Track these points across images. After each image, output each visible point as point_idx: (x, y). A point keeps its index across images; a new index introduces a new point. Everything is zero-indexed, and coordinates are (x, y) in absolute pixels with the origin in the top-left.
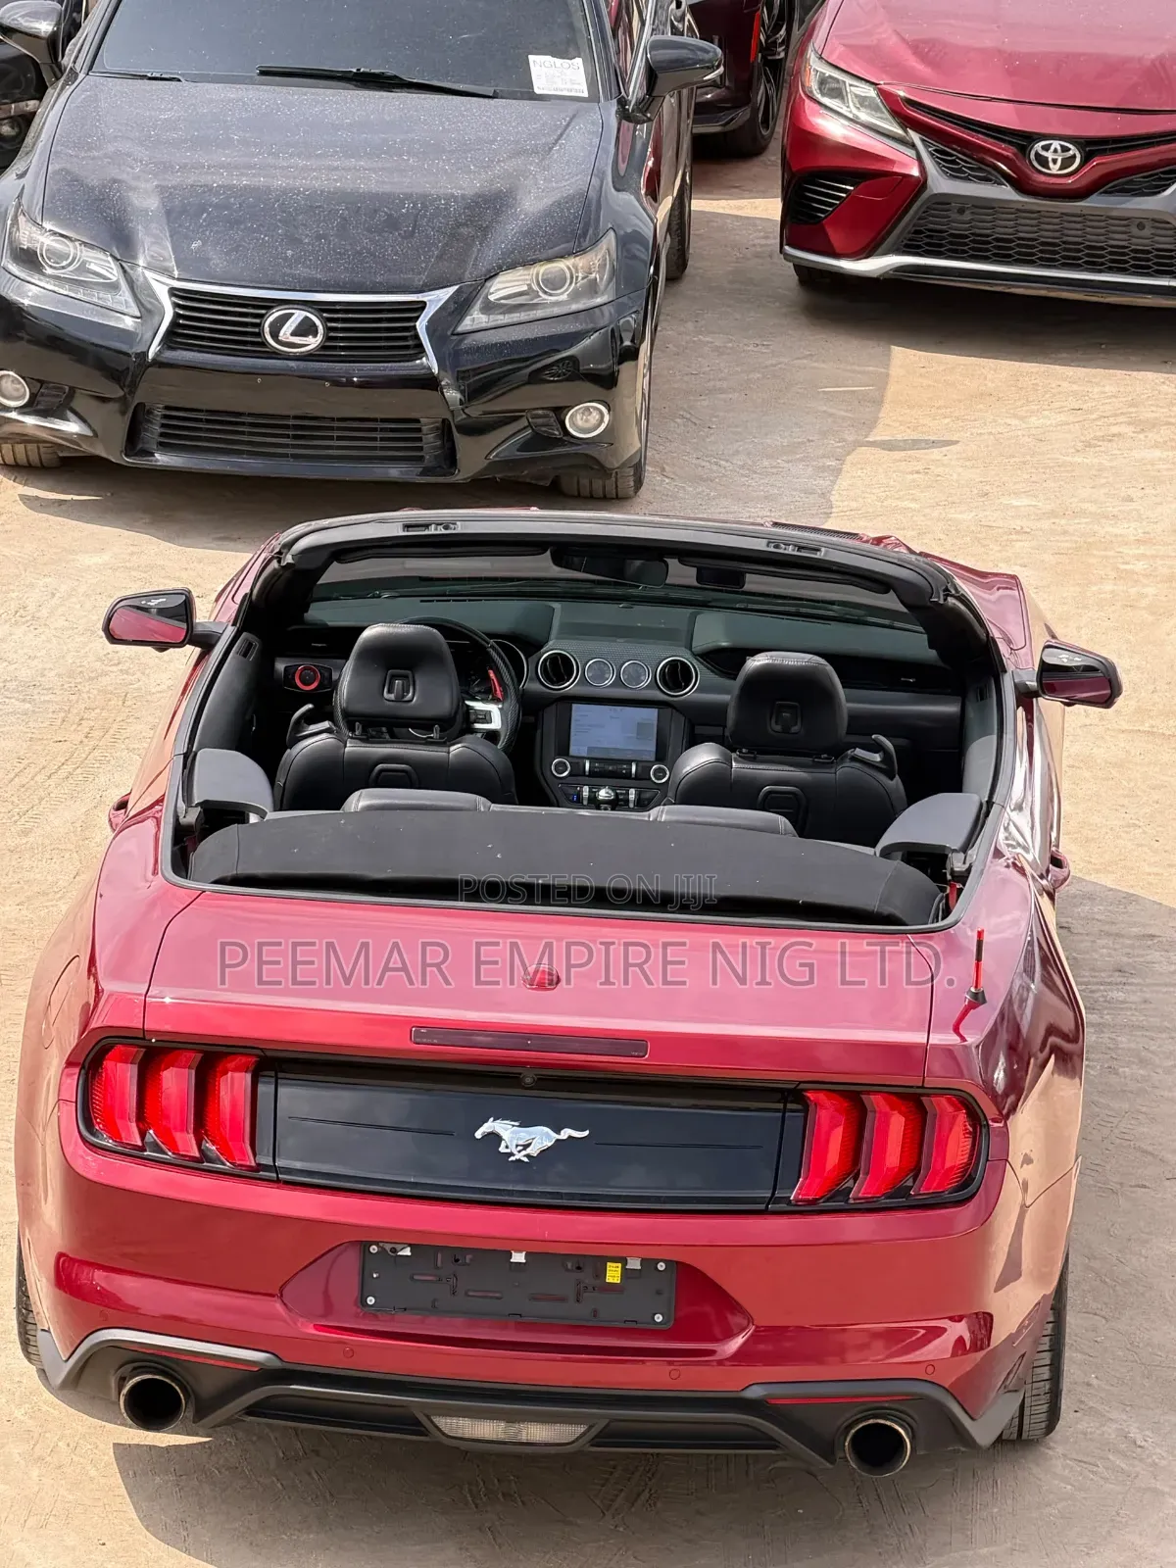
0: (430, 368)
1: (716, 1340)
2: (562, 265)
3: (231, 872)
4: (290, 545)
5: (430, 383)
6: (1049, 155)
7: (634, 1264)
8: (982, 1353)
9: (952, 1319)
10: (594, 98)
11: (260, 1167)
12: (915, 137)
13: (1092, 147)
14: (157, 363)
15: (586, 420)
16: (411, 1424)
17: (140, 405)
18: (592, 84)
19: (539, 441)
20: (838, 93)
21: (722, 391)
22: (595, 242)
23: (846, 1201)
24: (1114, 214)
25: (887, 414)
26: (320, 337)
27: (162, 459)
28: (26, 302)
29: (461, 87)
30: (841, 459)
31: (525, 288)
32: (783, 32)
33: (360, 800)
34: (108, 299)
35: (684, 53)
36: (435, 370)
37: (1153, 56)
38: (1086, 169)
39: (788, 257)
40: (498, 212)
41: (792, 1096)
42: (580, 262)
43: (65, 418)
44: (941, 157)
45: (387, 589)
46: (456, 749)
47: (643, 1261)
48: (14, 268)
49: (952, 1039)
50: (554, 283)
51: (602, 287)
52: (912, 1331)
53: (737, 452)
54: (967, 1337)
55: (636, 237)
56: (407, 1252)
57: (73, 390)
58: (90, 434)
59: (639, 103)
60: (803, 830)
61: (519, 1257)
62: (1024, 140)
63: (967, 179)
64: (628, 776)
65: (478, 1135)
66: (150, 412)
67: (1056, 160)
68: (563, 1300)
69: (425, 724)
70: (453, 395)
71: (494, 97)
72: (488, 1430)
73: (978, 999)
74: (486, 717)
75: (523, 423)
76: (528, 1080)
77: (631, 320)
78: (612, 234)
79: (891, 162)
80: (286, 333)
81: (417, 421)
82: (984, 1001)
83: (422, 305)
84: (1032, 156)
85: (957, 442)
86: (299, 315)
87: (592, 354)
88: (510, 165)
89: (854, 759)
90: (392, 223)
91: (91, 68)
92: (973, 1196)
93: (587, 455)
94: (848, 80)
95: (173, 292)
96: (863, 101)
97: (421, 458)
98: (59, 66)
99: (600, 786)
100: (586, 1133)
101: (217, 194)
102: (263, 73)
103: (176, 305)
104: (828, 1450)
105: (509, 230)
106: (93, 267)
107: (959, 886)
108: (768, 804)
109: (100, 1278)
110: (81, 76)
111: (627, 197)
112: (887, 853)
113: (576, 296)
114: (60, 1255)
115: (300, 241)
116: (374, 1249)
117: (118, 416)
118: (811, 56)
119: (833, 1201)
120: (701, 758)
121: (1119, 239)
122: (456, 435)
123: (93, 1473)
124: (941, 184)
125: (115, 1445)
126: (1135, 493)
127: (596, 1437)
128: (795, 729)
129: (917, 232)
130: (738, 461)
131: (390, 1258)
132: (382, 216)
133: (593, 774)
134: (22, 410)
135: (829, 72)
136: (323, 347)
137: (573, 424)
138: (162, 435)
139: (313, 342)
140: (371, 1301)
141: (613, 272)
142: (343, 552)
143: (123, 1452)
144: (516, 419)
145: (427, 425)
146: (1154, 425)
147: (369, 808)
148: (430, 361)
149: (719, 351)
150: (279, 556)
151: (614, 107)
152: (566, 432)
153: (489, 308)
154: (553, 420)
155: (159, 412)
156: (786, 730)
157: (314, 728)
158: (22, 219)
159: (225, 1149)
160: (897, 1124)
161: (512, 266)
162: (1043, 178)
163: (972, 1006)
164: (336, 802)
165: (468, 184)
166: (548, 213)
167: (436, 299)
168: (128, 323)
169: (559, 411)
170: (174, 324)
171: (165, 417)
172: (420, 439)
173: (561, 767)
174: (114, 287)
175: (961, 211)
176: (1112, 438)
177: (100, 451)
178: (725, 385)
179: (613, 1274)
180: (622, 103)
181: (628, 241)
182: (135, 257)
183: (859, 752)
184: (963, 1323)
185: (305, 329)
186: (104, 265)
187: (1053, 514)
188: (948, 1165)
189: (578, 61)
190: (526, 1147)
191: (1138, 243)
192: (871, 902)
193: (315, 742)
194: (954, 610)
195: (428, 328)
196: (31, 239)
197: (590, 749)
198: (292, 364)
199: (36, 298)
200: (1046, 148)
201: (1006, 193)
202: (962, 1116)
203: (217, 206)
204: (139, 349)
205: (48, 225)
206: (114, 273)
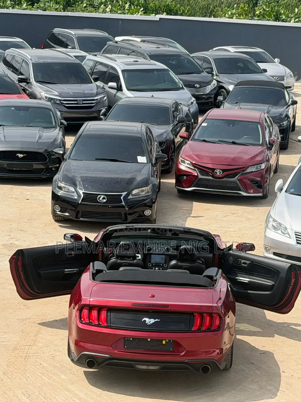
0: (123, 205)
1: (180, 353)
2: (144, 188)
3: (102, 280)
4: (108, 230)
5: (123, 207)
6: (217, 172)
7: (167, 341)
8: (222, 355)
9: (216, 349)
10: (147, 163)
11: (108, 326)
12: (196, 169)
13: (224, 171)
14: (81, 204)
15: (148, 213)
16: (132, 366)
17: (78, 211)
18: (147, 161)
19: (140, 216)
20: (184, 162)
21: (167, 209)
22: (149, 185)
23: (200, 330)
24: (228, 181)
25: (193, 212)
26: (106, 200)
27: (81, 219)
28: (59, 194)
29: (127, 161)
30: (186, 219)
31: (138, 192)
32: (173, 154)
33: (121, 269)
34: (73, 194)
35: (161, 156)
36: (124, 205)
37: (233, 157)
38: (223, 174)
39: (176, 188)
40: (133, 181)
41: (192, 314)
42: (146, 188)
43: (66, 213)
44: (200, 172)
45: (122, 237)
46: (135, 261)
47: (169, 340)
48: (58, 189)
49: (216, 305)
50: (142, 191)
51: (150, 192)
52: (210, 351)
53: (170, 218)
54: (219, 352)
55: (155, 184)
56: (131, 339)
57: (67, 208)
58: (69, 215)
59: (154, 164)
60: (191, 273)
61: (149, 340)
62: (213, 170)
63: (204, 176)
64: (160, 266)
65: (143, 320)
66: (79, 212)
67: (218, 173)
68: (156, 346)
69: (130, 257)
70: (127, 209)
71: (132, 162)
72: (144, 367)
73: (220, 299)
74: (138, 257)
75: (138, 213)
76: (151, 312)
77: (155, 197)
78: (151, 184)
79: (193, 173)
80: (101, 199)
81: (121, 213)
82: (221, 299)
83: (122, 195)
84: (215, 172)
85: (204, 216)
86: (102, 196)
87: (148, 202)
88: (135, 173)
89: (198, 262)
90: (117, 182)
91: (69, 159)
92: (220, 330)
93: (148, 218)
94: (185, 161)
95: (83, 193)
96: (188, 164)
97: (122, 219)
98: (64, 158)
99: (156, 268)
100: (159, 320)
101: (90, 178)
102: (96, 159)
103: (83, 195)
104: (197, 370)
105: (135, 183)
106: (70, 189)
107: (215, 282)
108: (185, 269)
109: (82, 344)
110: (67, 160)
111: (153, 178)
112: (204, 276)
113: (145, 193)
114: (76, 340)
115: (103, 185)
116: (126, 339)
117: (74, 213)
118: (180, 157)
119: (199, 330)
120: (173, 262)
121: (228, 185)
122: (127, 215)
123: (80, 375)
124: (200, 176)
125: (84, 371)
126: (232, 224)
127: (162, 368)
128: (188, 258)
129: (197, 184)
130: (170, 219)
131: (128, 340)
132: (115, 181)
133: (155, 266)
134: (59, 212)
135: (183, 159)
136: (106, 201)
137: (145, 213)
138: (81, 215)
139: (105, 201)
140: (126, 347)
141: (151, 190)
142: (116, 231)
143: (85, 372)
144: (137, 212)
145: (123, 213)
146: (234, 214)
147: (123, 270)
148: (123, 203)
149: (166, 203)
150: (106, 231)
151: (150, 164)
152: (144, 215)
153: (133, 195)
154: (142, 213)
155: (81, 212)
156: (187, 257)
157: (113, 258)
158: (59, 182)
159: (102, 323)
160: (208, 318)
161: (136, 189)
162: (216, 176)
163: (219, 300)
164: (118, 269)
165: (129, 176)
166: (141, 181)
167: (124, 194)
168: (76, 198)
169: (143, 211)
170: (83, 198)
171: (82, 212)
172: (122, 216)
173: (150, 265)
174: (74, 192)
175: (204, 181)
176: (228, 216)
177: (71, 218)
178: (167, 208)
179: (164, 342)
180: (152, 164)
181: (154, 185)
182: (77, 187)
183: (198, 261)
184: (219, 350)
185: (104, 198)
186: (72, 189)
187: (219, 227)
188: (216, 325)
189: (145, 157)
190: (150, 322)
191: (231, 186)
192: (203, 284)
193: (113, 260)
194: (212, 239)
195: (123, 199)
196: (60, 185)
197: (154, 262)
198: (102, 204)
199: (61, 194)
200: (217, 171)
201: (211, 178)
202: (218, 317)
203: (90, 180)
204: (77, 202)
205: (63, 183)
206: (73, 190)
